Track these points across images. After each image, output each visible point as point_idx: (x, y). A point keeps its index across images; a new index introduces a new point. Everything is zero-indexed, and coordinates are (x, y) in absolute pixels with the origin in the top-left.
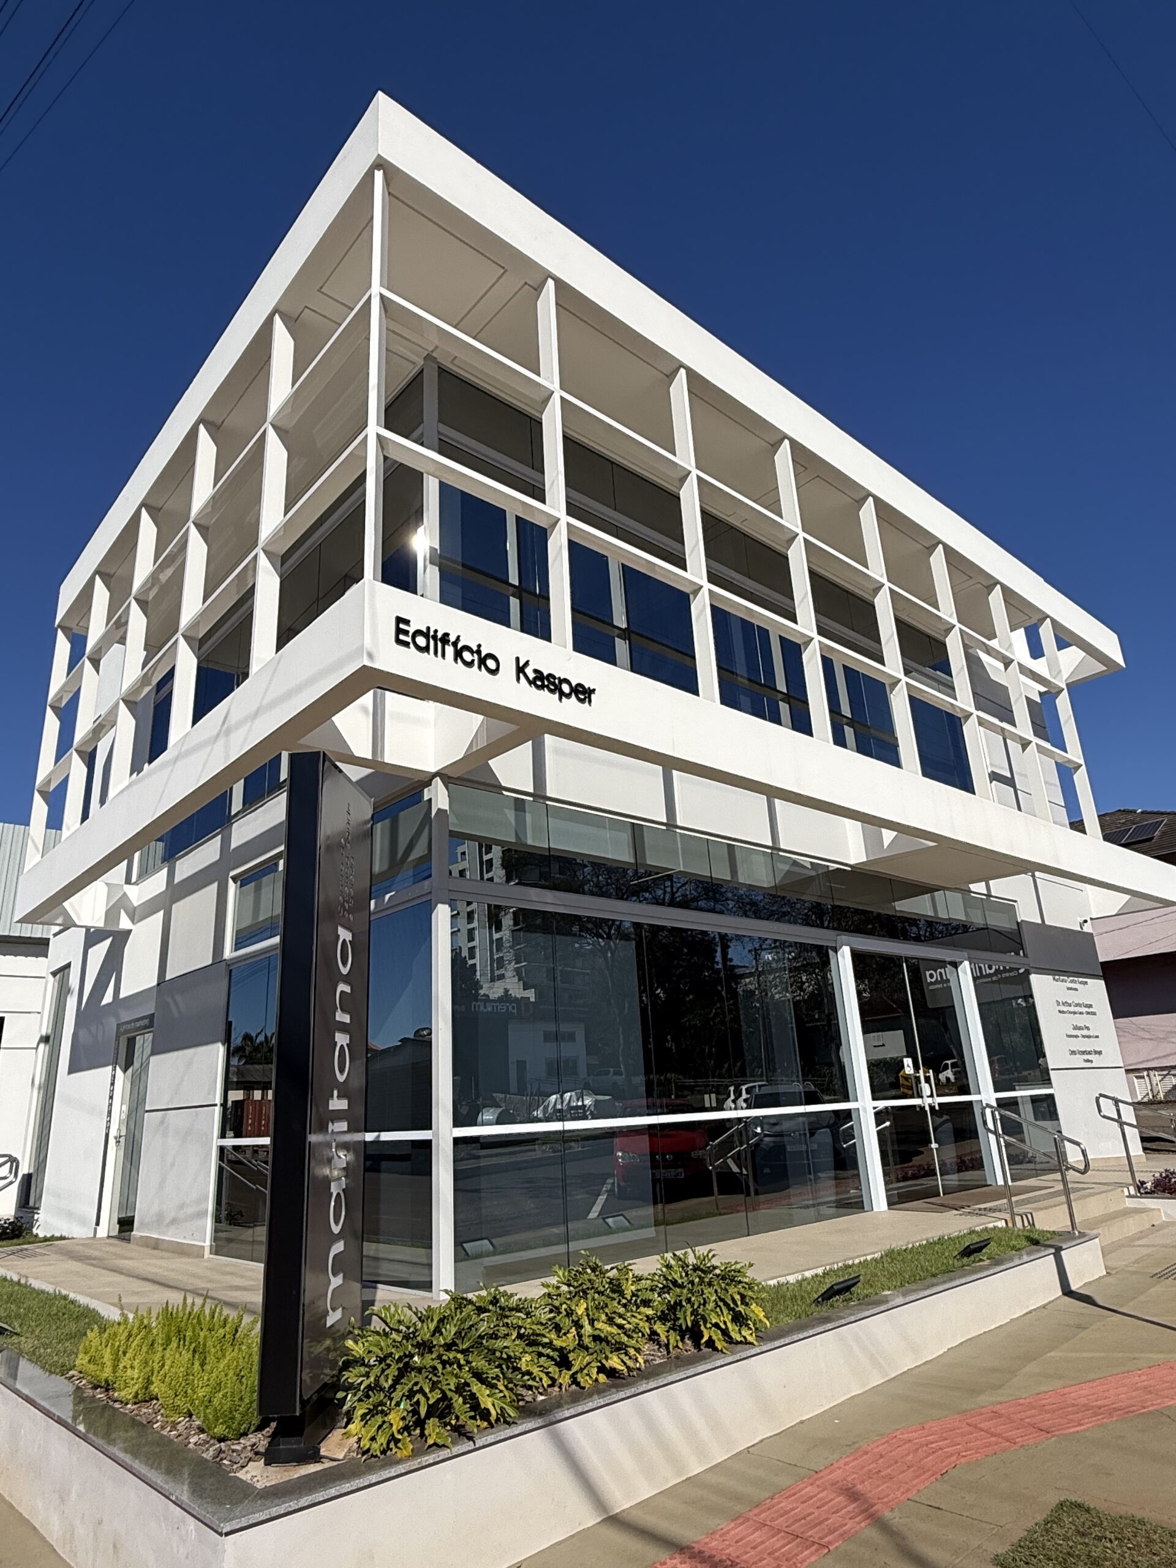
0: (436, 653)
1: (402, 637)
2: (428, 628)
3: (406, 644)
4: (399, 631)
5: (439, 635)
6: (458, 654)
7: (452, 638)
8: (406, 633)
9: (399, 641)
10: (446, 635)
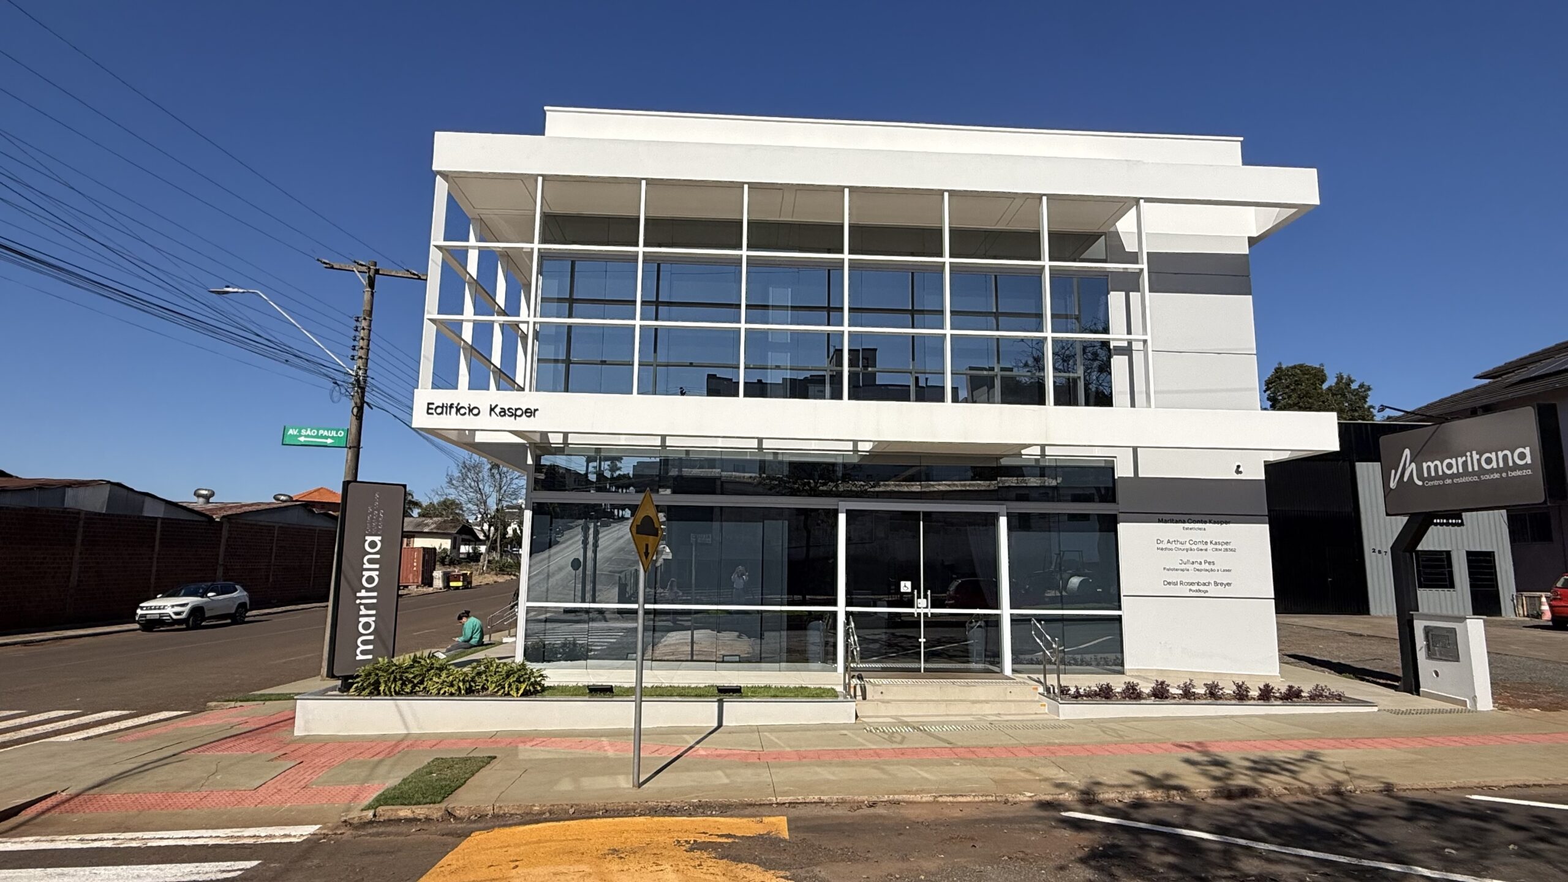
0: (446, 413)
1: (430, 411)
2: (443, 404)
3: (432, 414)
4: (429, 409)
5: (449, 405)
6: (458, 410)
7: (455, 405)
8: (432, 409)
9: (428, 413)
10: (452, 404)
